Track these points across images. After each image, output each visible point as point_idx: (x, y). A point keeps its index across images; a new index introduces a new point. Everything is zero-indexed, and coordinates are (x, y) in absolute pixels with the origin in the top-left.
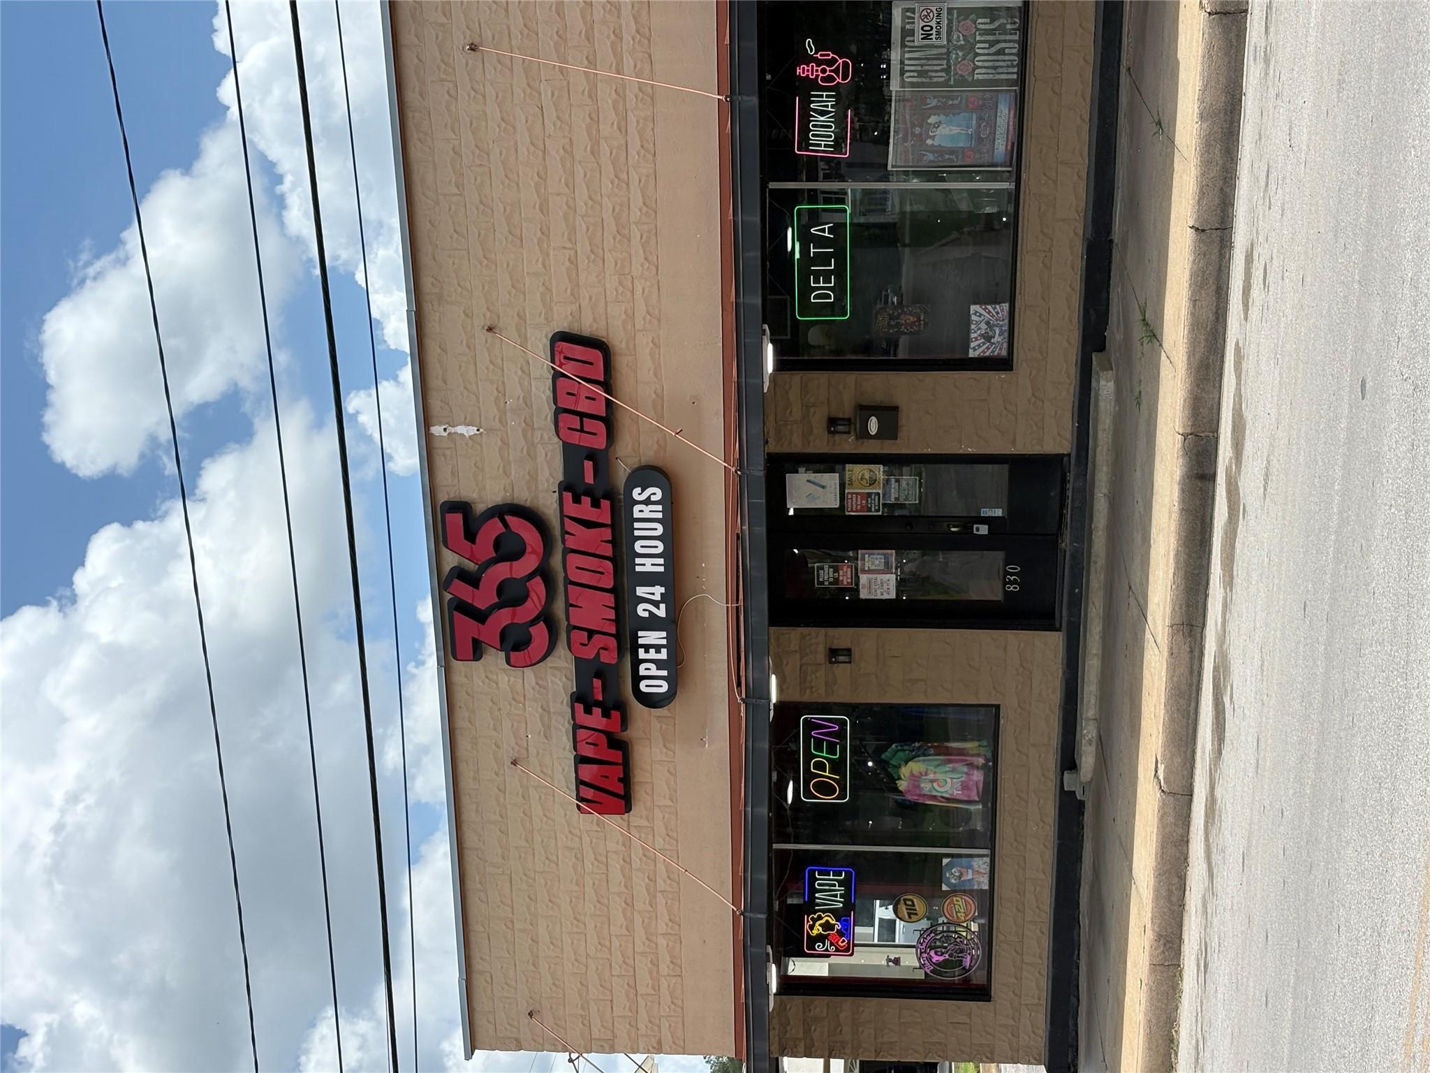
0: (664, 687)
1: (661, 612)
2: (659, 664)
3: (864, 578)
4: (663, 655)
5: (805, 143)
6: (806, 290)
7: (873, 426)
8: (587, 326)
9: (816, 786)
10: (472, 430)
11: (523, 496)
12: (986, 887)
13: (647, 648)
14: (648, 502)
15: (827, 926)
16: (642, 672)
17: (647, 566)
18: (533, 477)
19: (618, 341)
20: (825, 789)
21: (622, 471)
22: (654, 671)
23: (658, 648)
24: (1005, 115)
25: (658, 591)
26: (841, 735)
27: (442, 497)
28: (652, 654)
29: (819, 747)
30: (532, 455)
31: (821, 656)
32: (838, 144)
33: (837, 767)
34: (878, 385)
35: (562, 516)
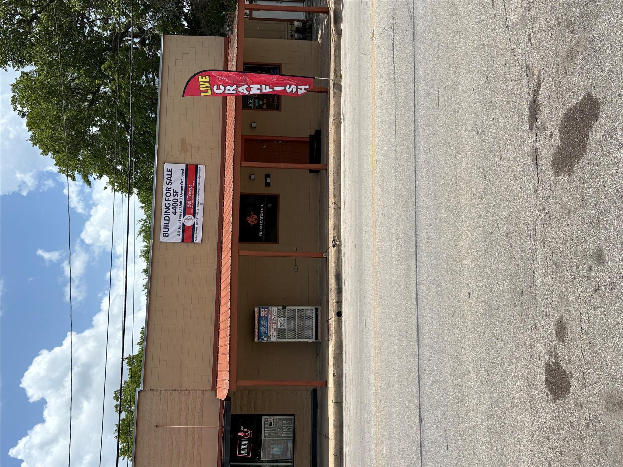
5: (240, 453)
24: (290, 445)
32: (248, 454)
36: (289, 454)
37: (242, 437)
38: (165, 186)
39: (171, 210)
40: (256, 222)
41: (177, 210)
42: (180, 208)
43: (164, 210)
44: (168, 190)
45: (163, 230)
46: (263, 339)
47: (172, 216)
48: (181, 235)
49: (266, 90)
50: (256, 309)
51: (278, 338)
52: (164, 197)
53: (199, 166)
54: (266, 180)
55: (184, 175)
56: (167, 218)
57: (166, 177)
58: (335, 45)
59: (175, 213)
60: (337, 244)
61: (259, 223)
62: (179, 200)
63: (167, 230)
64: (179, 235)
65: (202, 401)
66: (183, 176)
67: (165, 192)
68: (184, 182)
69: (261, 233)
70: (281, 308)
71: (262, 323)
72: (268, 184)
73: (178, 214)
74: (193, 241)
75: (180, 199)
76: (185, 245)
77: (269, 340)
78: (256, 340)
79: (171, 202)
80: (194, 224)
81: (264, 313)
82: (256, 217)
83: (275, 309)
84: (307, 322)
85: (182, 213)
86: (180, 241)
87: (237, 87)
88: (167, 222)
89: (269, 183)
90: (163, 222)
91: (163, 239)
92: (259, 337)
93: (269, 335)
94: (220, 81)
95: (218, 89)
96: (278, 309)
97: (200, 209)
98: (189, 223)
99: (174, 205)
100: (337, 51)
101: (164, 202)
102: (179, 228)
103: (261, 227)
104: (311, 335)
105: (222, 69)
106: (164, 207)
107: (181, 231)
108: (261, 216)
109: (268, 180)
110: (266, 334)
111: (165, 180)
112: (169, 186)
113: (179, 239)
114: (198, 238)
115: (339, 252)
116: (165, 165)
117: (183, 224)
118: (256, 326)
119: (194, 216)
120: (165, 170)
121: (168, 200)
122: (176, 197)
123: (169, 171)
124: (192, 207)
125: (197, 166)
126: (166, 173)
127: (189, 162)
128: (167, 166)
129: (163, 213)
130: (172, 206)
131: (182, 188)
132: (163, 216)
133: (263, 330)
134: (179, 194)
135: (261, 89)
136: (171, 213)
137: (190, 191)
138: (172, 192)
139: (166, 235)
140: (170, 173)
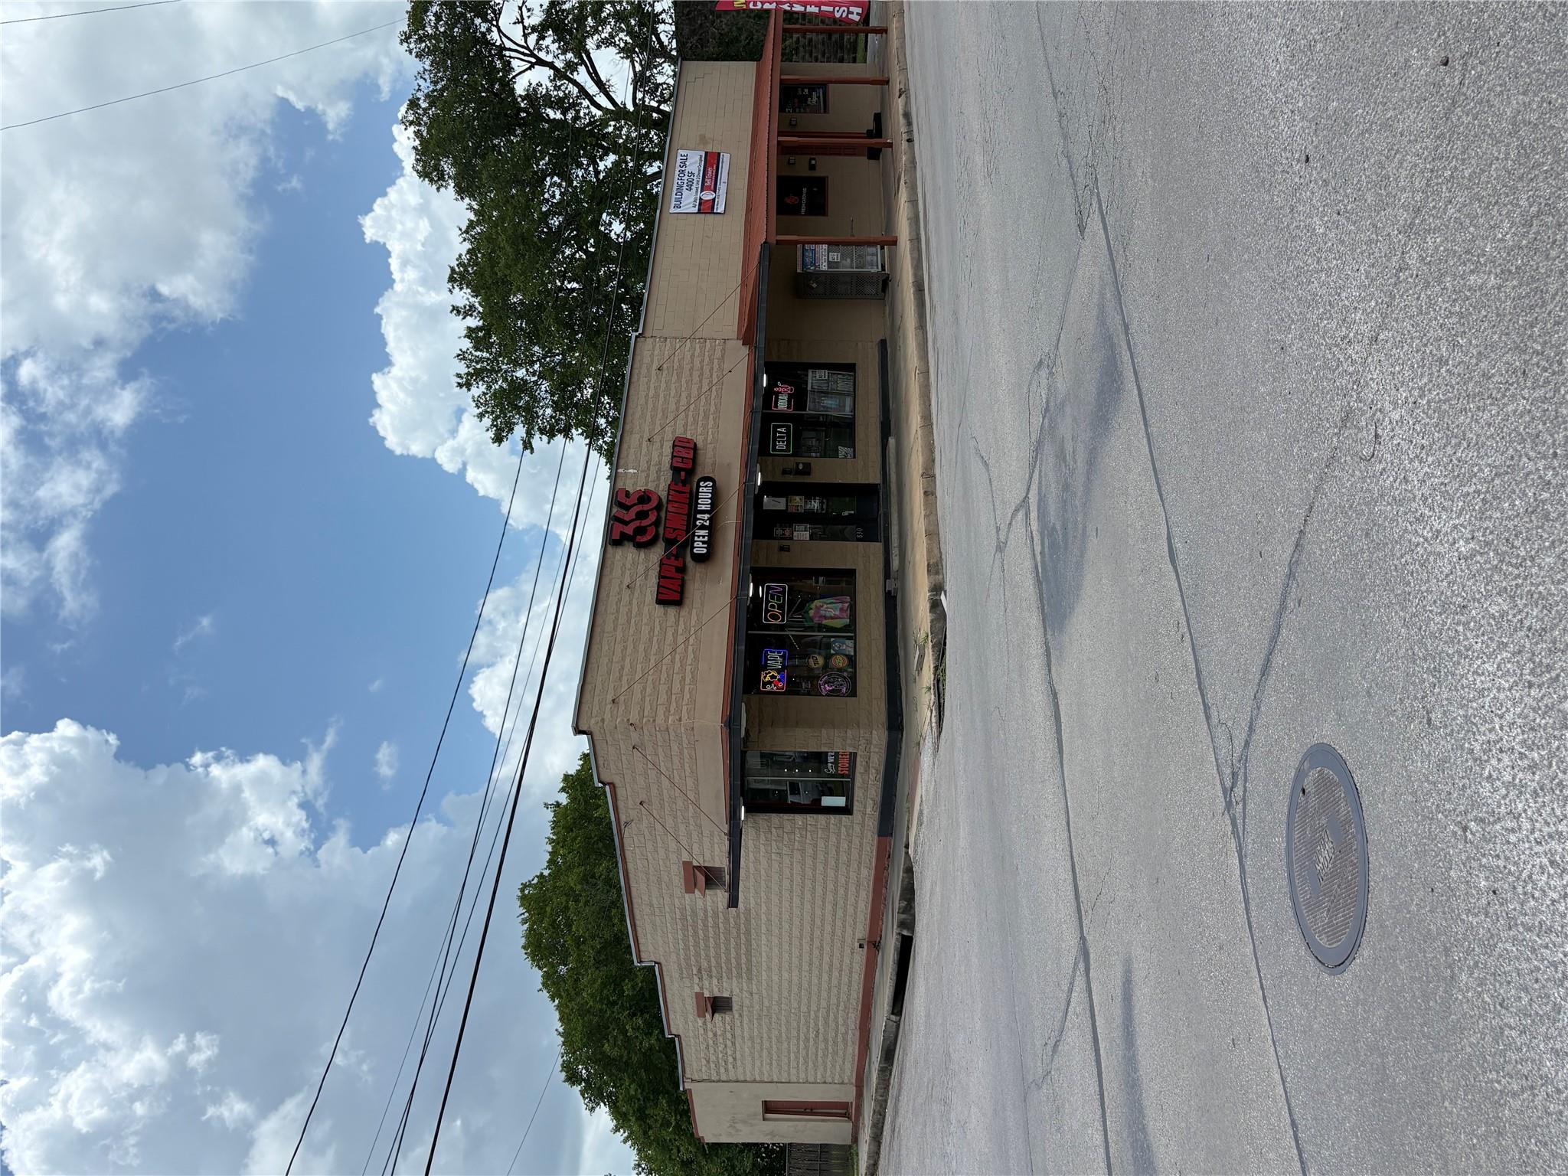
0: (705, 552)
1: (707, 523)
2: (703, 542)
3: (795, 534)
4: (706, 539)
5: (776, 406)
6: (774, 445)
9: (771, 616)
10: (635, 471)
12: (852, 654)
13: (699, 536)
14: (706, 486)
15: (773, 677)
16: (695, 545)
17: (703, 508)
18: (658, 486)
20: (774, 617)
21: (696, 478)
22: (701, 545)
23: (704, 537)
25: (706, 516)
26: (783, 592)
28: (701, 539)
29: (773, 598)
30: (658, 478)
31: (776, 550)
32: (788, 408)
33: (781, 607)
37: (780, 393)
39: (685, 187)
40: (797, 202)
42: (697, 184)
43: (675, 187)
44: (682, 172)
45: (673, 203)
46: (809, 269)
47: (685, 193)
48: (697, 207)
50: (800, 247)
51: (829, 268)
52: (676, 177)
53: (722, 154)
55: (703, 160)
56: (679, 194)
57: (679, 161)
59: (689, 190)
61: (800, 202)
62: (695, 180)
63: (678, 203)
64: (694, 207)
65: (724, 349)
66: (701, 161)
67: (677, 173)
68: (702, 166)
70: (833, 246)
71: (807, 258)
72: (812, 167)
73: (693, 191)
74: (712, 211)
75: (697, 179)
76: (702, 215)
77: (817, 270)
79: (685, 181)
81: (809, 250)
83: (825, 246)
85: (699, 190)
86: (696, 211)
88: (679, 197)
89: (814, 166)
90: (674, 196)
91: (673, 211)
92: (803, 267)
93: (817, 266)
96: (829, 247)
97: (722, 187)
98: (708, 198)
99: (689, 183)
101: (676, 181)
102: (695, 201)
103: (804, 205)
104: (875, 267)
107: (697, 204)
108: (804, 197)
109: (813, 162)
110: (813, 265)
111: (678, 164)
112: (683, 169)
113: (694, 210)
114: (720, 209)
116: (679, 151)
117: (700, 198)
118: (799, 258)
120: (679, 155)
121: (681, 180)
122: (691, 177)
123: (684, 156)
124: (713, 185)
125: (719, 154)
126: (679, 158)
127: (709, 150)
128: (681, 152)
129: (674, 190)
130: (685, 184)
131: (699, 170)
133: (808, 262)
134: (696, 175)
136: (684, 190)
137: (710, 173)
138: (686, 174)
139: (677, 206)
140: (684, 158)
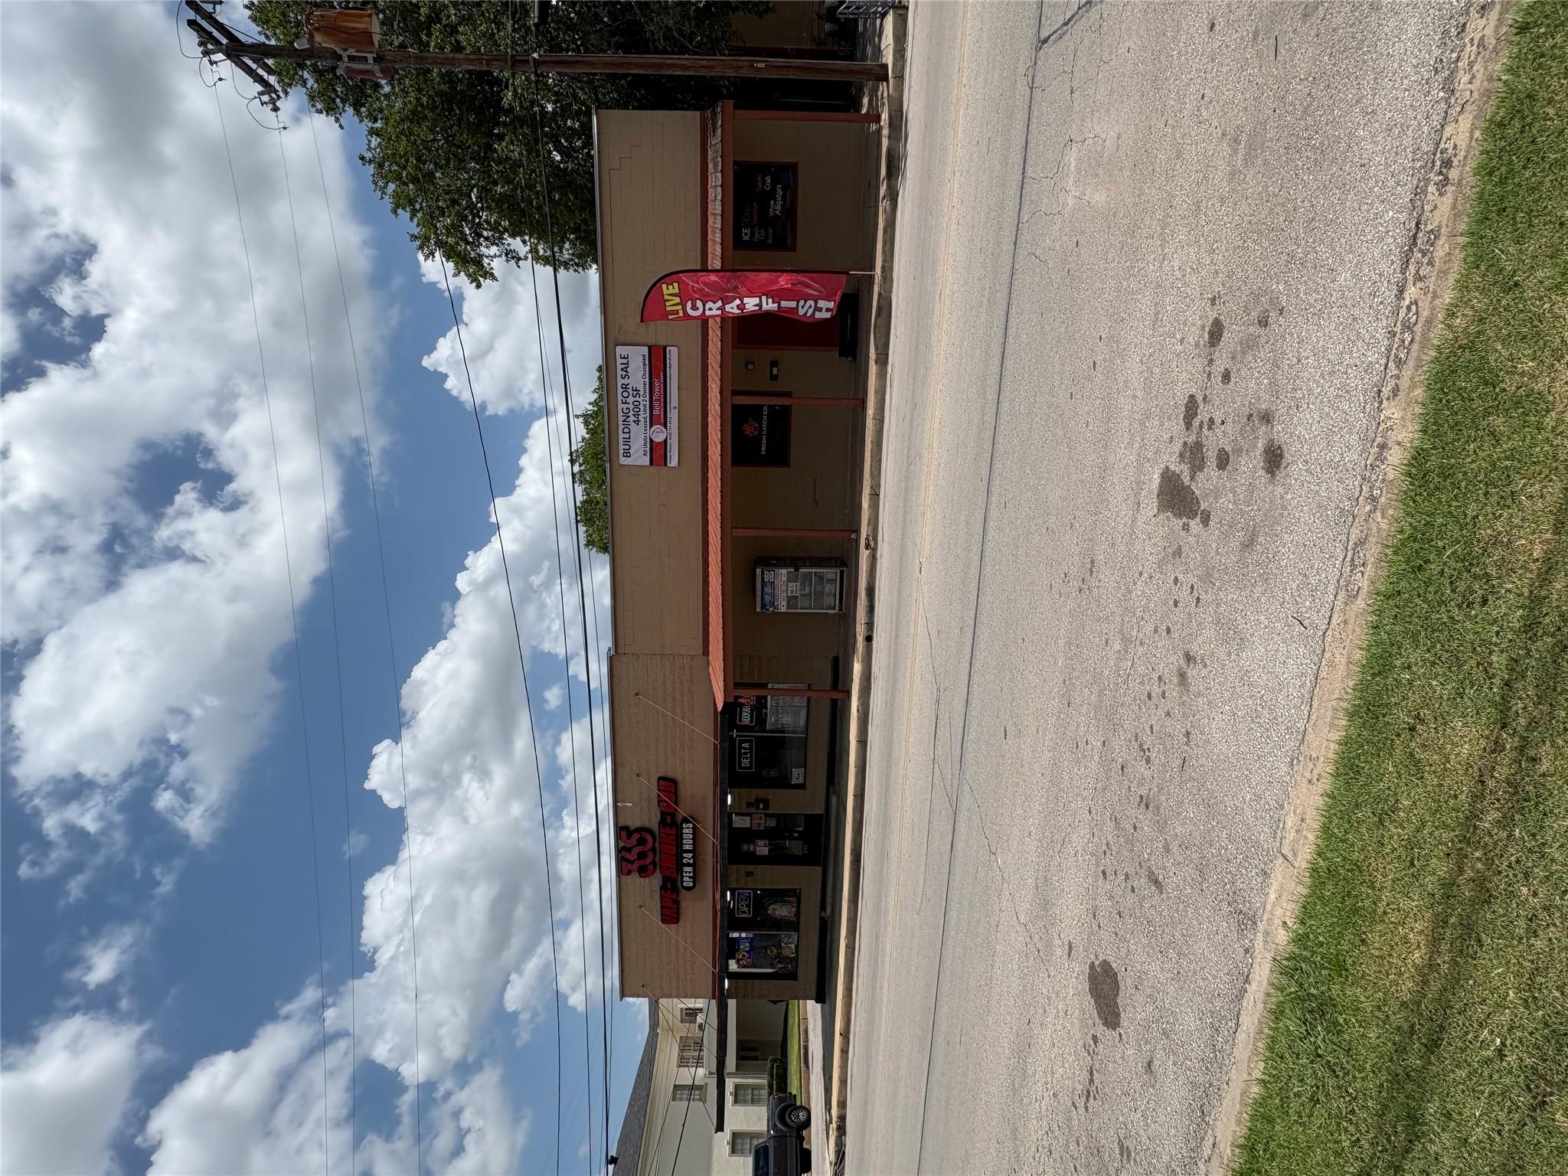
0: (692, 885)
1: (691, 861)
2: (690, 877)
3: (758, 849)
4: (692, 874)
5: (740, 721)
6: (740, 762)
7: (761, 806)
8: (670, 774)
9: (741, 912)
10: (630, 805)
11: (646, 824)
12: (796, 944)
13: (686, 872)
14: (688, 828)
15: (743, 956)
16: (684, 880)
17: (687, 847)
18: (650, 819)
19: (679, 778)
20: (744, 912)
21: (679, 819)
22: (688, 879)
23: (690, 873)
24: (803, 715)
25: (690, 855)
26: (750, 897)
27: (619, 825)
28: (688, 874)
29: (742, 900)
30: (650, 813)
31: (744, 874)
32: (751, 721)
33: (748, 906)
34: (763, 793)
35: (660, 832)
36: (802, 722)
37: (743, 704)
38: (620, 382)
39: (632, 418)
40: (756, 433)
41: (640, 418)
42: (645, 415)
43: (621, 419)
44: (625, 387)
45: (622, 447)
46: (768, 610)
47: (633, 426)
48: (648, 454)
49: (769, 305)
50: (758, 571)
51: (788, 608)
52: (620, 397)
53: (668, 348)
54: (771, 371)
55: (647, 363)
56: (626, 430)
57: (619, 366)
58: (886, 219)
59: (637, 422)
60: (873, 549)
61: (760, 435)
62: (642, 404)
63: (628, 447)
64: (645, 455)
65: (691, 668)
66: (644, 364)
67: (620, 390)
68: (647, 375)
69: (763, 449)
70: (793, 570)
71: (766, 590)
72: (774, 378)
73: (642, 423)
74: (666, 465)
75: (644, 401)
76: (654, 469)
77: (776, 611)
78: (758, 609)
79: (631, 406)
80: (666, 441)
81: (769, 576)
82: (756, 425)
83: (784, 571)
84: (828, 588)
85: (648, 423)
86: (648, 463)
87: (724, 305)
88: (627, 436)
89: (776, 376)
90: (621, 435)
91: (623, 461)
92: (763, 606)
93: (776, 604)
94: (695, 292)
95: (695, 308)
96: (788, 573)
97: (673, 416)
98: (659, 438)
99: (635, 410)
100: (889, 232)
101: (621, 406)
102: (645, 444)
103: (764, 441)
104: (832, 605)
105: (699, 268)
106: (620, 414)
107: (648, 449)
108: (765, 423)
109: (775, 371)
110: (772, 604)
111: (620, 373)
112: (626, 381)
113: (646, 461)
114: (673, 462)
115: (873, 559)
116: (618, 348)
117: (651, 440)
118: (759, 593)
119: (666, 427)
120: (618, 356)
121: (626, 403)
122: (637, 399)
123: (624, 358)
124: (662, 413)
125: (665, 348)
126: (619, 361)
127: (652, 342)
128: (620, 350)
129: (621, 423)
130: (632, 413)
131: (645, 385)
132: (621, 427)
133: (767, 598)
134: (642, 393)
135: (760, 305)
136: (632, 423)
137: (657, 389)
138: (630, 391)
139: (627, 454)
140: (625, 361)
